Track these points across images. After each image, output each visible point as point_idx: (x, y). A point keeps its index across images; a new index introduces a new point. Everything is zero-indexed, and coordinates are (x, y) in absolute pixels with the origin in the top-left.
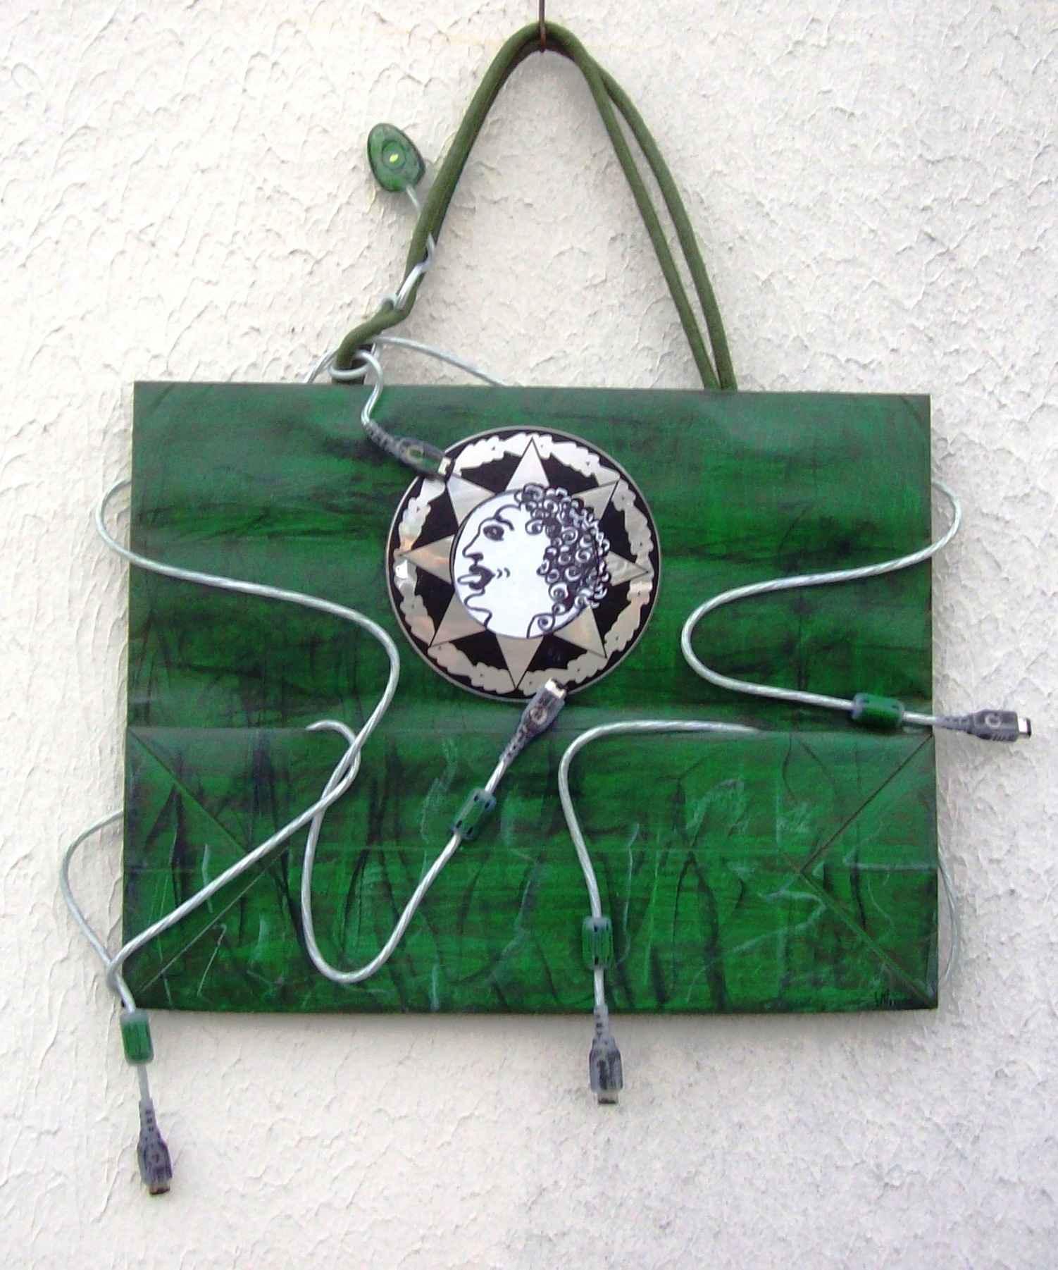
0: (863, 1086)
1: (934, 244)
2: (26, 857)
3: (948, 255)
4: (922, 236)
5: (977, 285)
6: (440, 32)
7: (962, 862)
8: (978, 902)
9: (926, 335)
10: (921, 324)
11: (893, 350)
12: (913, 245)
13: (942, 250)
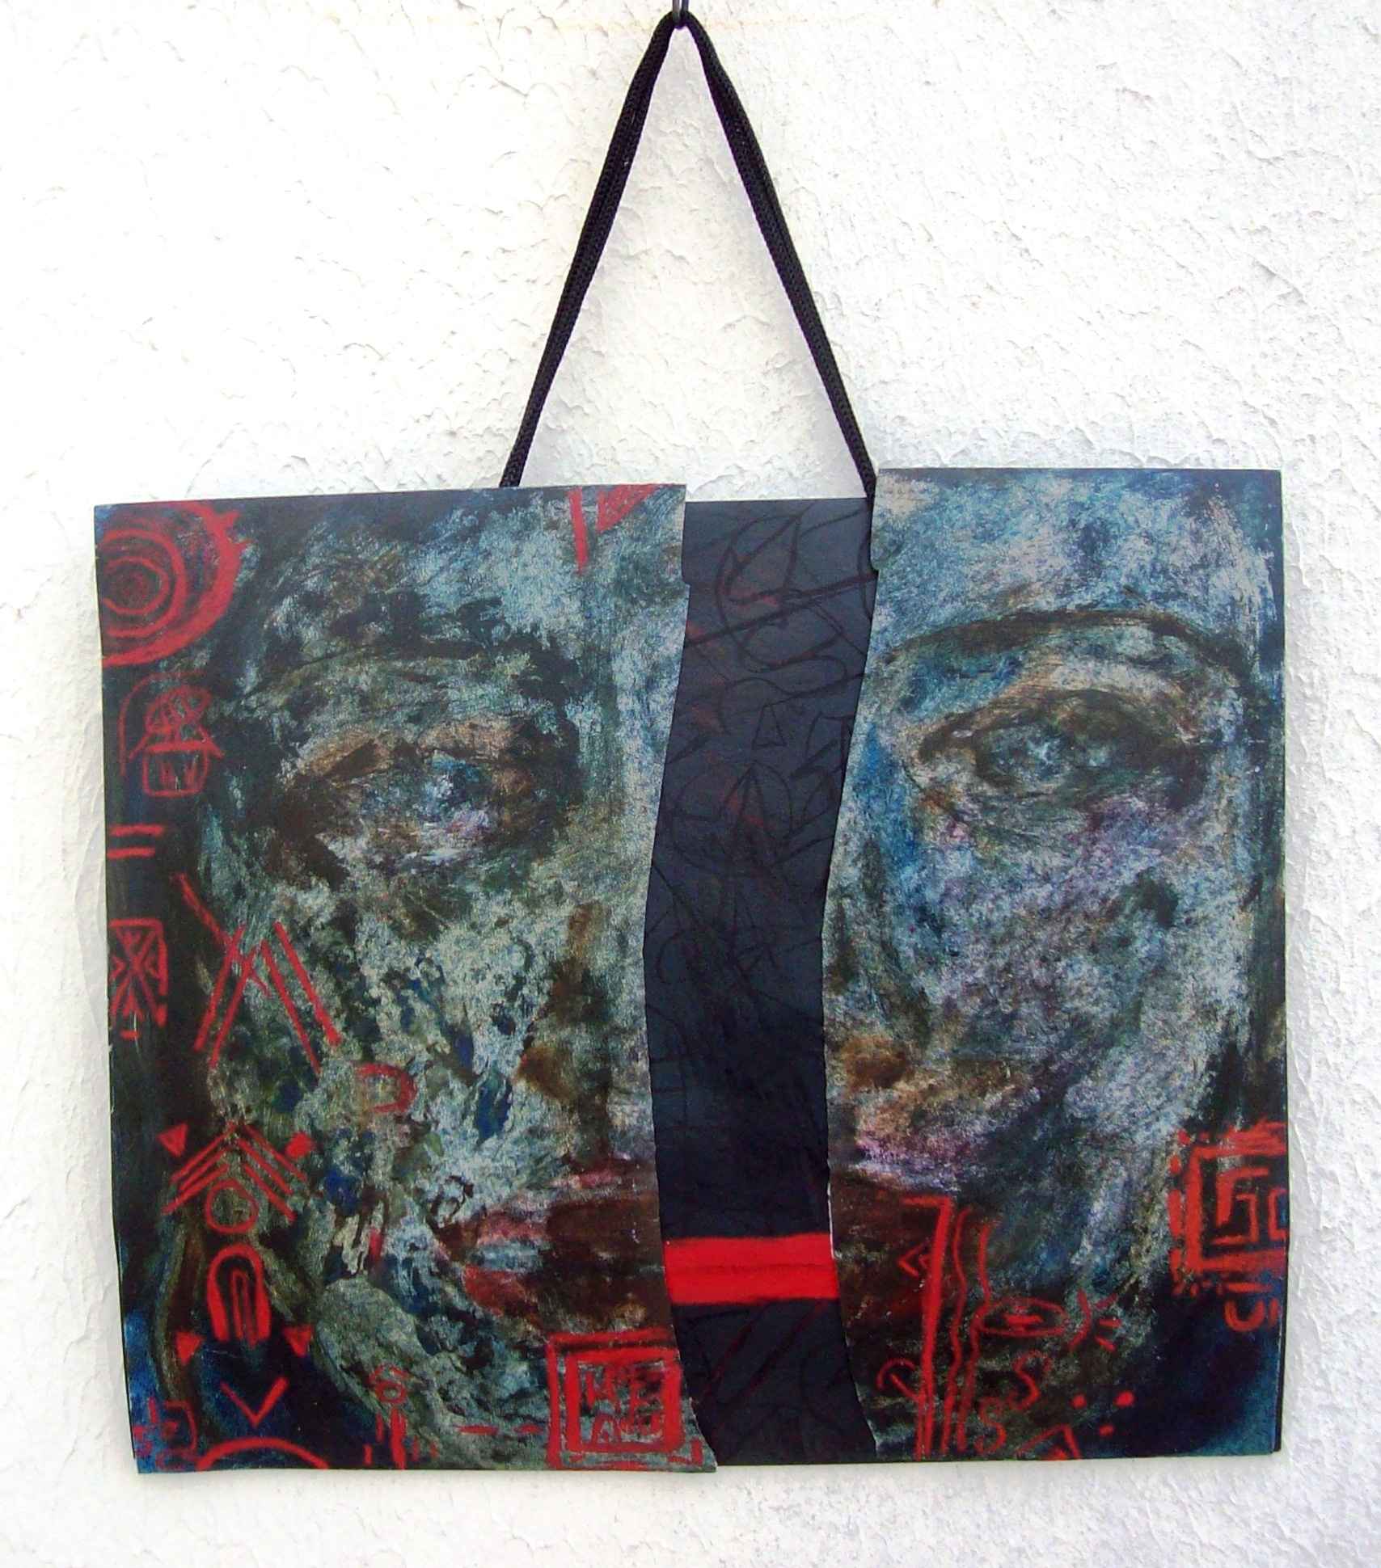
0: (1194, 1494)
1: (1275, 280)
2: (24, 1202)
3: (1295, 296)
4: (1257, 271)
5: (1340, 340)
6: (544, 17)
7: (1333, 1177)
8: (1357, 1232)
9: (1265, 417)
10: (1257, 401)
11: (1218, 440)
12: (1244, 285)
13: (1285, 290)
